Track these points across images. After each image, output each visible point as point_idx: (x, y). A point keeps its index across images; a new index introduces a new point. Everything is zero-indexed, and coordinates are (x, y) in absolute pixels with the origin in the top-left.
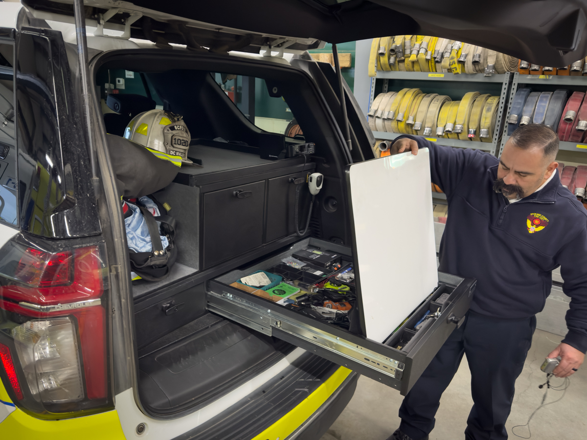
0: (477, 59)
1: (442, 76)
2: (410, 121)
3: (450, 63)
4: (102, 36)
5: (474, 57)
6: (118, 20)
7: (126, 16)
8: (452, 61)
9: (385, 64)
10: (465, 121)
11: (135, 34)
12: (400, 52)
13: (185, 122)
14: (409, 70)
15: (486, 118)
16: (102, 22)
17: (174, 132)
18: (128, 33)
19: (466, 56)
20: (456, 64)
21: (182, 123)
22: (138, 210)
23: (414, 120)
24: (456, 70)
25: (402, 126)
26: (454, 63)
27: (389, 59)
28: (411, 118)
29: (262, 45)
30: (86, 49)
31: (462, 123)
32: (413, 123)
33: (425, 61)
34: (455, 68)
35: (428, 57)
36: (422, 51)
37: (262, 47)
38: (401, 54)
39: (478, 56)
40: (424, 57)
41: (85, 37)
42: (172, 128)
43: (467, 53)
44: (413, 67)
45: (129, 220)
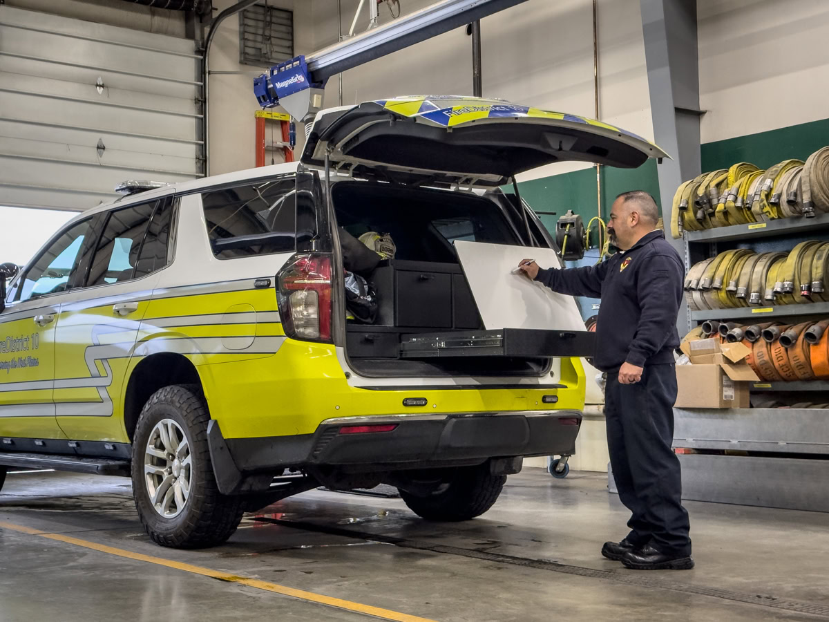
0: (792, 198)
1: (764, 225)
2: (732, 288)
3: (761, 206)
4: (337, 176)
5: (788, 195)
6: (346, 167)
7: (350, 165)
8: (762, 204)
9: (691, 221)
10: (794, 276)
11: (354, 175)
12: (705, 203)
13: (391, 236)
14: (724, 225)
15: (817, 268)
16: (337, 168)
17: (382, 243)
18: (351, 174)
19: (779, 196)
20: (767, 206)
21: (389, 237)
22: (352, 274)
23: (737, 285)
24: (770, 214)
25: (723, 295)
26: (764, 206)
27: (695, 213)
28: (732, 283)
29: (453, 182)
30: (329, 181)
31: (791, 278)
32: (735, 289)
33: (735, 209)
34: (768, 212)
35: (739, 204)
36: (731, 198)
37: (452, 184)
38: (708, 206)
39: (792, 194)
40: (733, 204)
41: (329, 177)
42: (381, 240)
43: (779, 192)
44: (727, 220)
45: (347, 279)
